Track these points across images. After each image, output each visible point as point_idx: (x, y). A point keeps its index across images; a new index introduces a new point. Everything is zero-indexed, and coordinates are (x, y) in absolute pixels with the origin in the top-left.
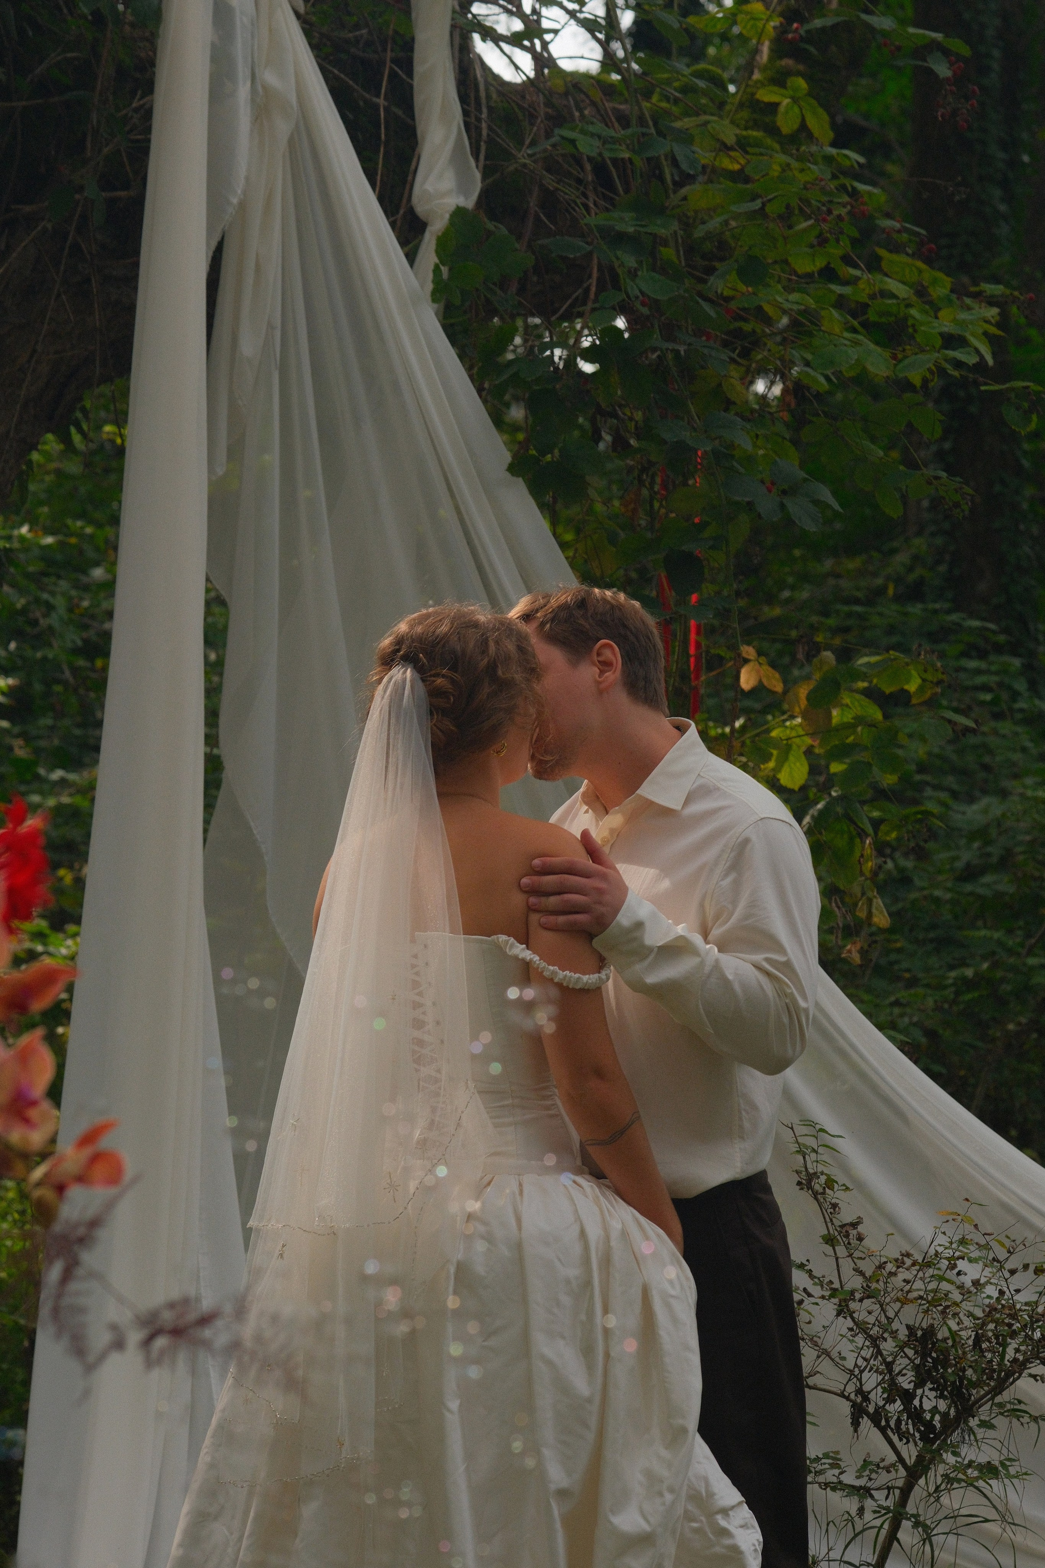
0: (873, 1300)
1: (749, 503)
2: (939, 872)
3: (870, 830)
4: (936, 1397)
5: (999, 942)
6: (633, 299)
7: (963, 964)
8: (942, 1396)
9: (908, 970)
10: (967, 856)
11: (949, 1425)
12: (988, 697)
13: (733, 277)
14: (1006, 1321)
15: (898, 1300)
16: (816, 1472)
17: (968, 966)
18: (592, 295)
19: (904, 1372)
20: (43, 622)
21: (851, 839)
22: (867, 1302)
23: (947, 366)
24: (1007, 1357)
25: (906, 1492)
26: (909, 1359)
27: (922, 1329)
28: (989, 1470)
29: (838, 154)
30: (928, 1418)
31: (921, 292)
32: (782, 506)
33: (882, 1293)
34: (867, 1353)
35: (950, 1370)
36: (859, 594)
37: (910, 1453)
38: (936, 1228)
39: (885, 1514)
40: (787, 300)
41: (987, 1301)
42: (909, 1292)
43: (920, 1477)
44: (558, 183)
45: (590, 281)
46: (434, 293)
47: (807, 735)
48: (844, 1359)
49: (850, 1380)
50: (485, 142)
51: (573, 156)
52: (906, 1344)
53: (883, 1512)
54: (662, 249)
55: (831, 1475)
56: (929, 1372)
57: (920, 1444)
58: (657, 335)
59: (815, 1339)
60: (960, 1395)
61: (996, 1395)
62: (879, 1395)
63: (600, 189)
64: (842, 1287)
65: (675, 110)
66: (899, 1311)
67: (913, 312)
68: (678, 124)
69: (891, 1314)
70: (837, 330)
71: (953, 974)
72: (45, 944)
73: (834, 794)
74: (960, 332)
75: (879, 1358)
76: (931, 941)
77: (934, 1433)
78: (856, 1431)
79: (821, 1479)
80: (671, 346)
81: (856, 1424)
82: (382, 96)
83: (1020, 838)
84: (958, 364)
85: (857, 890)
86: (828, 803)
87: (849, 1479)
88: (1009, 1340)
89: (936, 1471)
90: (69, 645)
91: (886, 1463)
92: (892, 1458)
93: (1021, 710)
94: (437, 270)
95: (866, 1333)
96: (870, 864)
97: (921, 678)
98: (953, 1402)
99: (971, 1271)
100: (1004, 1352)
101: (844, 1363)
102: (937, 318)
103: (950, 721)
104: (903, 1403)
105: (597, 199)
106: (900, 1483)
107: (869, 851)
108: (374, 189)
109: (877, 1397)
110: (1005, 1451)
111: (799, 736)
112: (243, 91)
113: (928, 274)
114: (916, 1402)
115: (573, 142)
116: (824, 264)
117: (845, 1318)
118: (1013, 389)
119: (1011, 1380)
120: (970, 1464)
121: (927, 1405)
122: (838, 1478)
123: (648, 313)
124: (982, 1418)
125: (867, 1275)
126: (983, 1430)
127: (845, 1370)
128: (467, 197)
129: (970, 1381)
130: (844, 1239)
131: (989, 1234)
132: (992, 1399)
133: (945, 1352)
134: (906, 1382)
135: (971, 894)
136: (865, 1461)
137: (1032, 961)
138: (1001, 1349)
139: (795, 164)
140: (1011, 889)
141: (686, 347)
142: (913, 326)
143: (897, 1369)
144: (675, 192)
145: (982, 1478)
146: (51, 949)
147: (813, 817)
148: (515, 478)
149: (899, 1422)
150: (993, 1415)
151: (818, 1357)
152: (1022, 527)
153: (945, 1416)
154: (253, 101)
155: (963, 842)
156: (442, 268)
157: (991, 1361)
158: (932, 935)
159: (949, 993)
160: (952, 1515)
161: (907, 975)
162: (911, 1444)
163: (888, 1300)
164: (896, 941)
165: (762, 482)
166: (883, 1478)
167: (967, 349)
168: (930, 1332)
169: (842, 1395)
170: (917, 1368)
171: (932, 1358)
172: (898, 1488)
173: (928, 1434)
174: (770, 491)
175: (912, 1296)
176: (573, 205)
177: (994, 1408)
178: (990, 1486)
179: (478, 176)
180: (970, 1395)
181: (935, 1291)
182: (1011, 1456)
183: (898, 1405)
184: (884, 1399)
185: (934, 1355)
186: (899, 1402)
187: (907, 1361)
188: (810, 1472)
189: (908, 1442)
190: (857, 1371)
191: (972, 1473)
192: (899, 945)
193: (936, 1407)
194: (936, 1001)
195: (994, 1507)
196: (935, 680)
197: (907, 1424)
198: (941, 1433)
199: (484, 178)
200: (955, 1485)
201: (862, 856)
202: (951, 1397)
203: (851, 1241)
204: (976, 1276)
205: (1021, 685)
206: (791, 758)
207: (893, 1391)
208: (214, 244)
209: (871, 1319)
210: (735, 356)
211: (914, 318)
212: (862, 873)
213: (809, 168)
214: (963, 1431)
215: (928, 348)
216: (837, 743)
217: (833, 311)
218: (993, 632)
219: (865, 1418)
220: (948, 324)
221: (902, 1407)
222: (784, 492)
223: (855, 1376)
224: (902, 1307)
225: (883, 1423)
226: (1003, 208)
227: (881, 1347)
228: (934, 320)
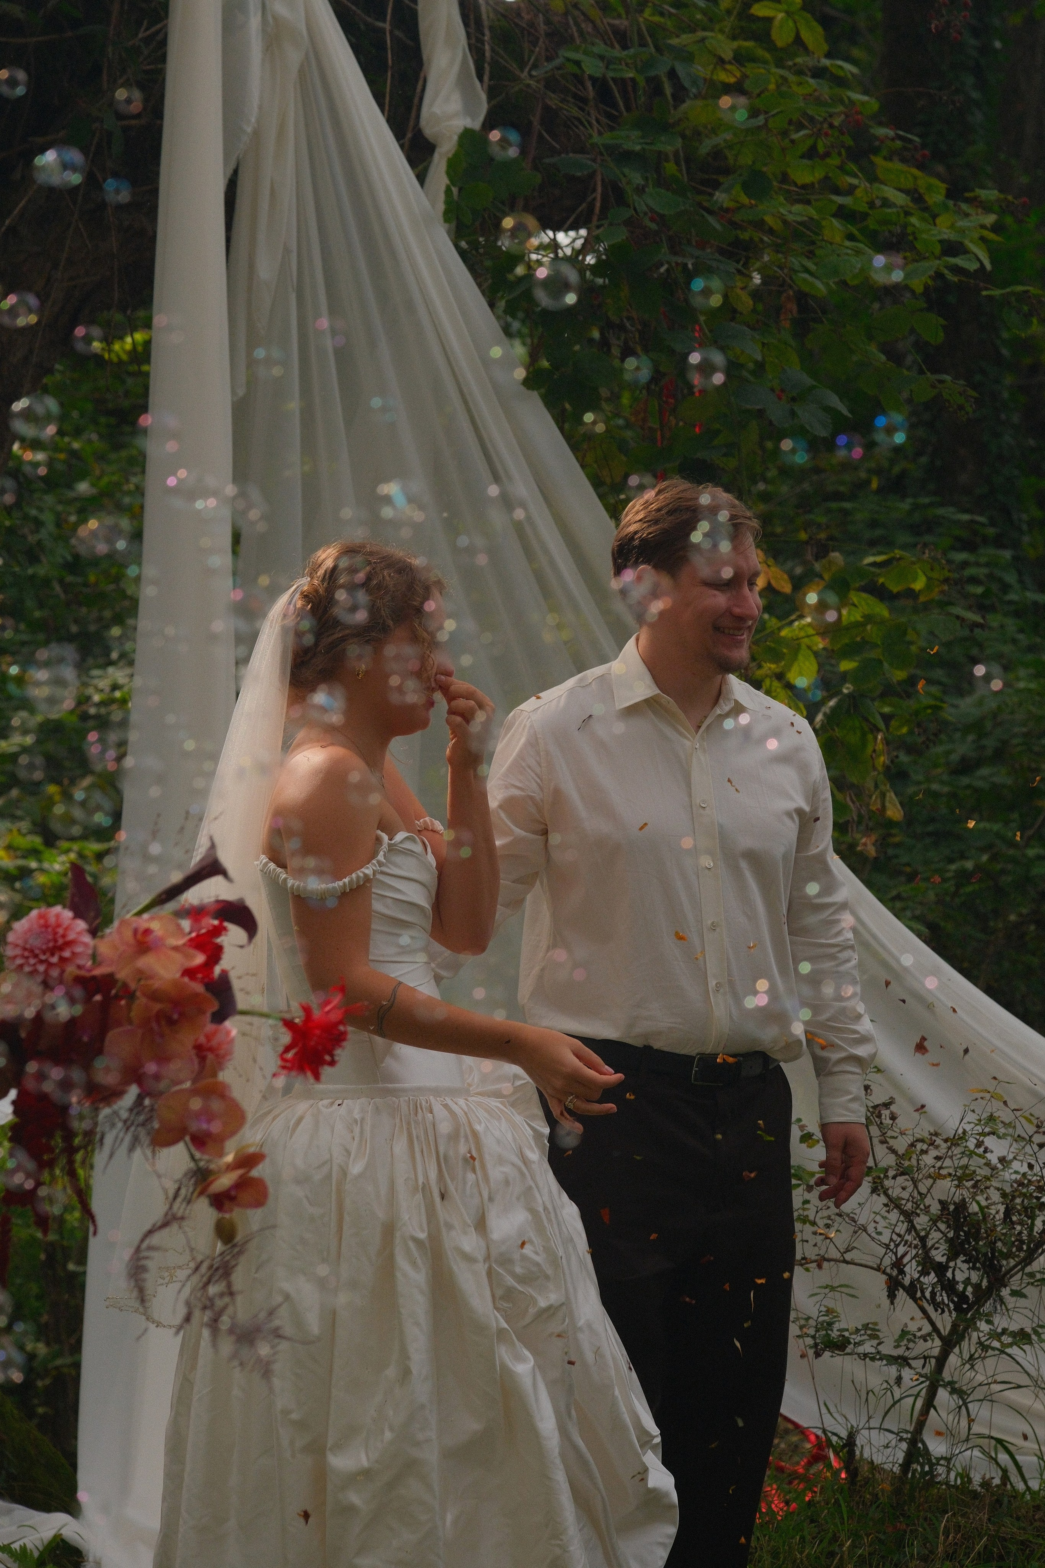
0: (907, 1177)
1: (760, 411)
2: (936, 766)
3: (882, 725)
4: (968, 1269)
5: (998, 835)
6: (641, 215)
7: (963, 856)
8: (974, 1268)
9: (908, 865)
10: (963, 748)
11: (982, 1295)
12: (979, 590)
13: (738, 191)
14: (1035, 1194)
15: (930, 1176)
16: (855, 1343)
17: (967, 858)
18: (597, 210)
19: (937, 1245)
20: (32, 539)
21: (864, 735)
22: (900, 1179)
23: (946, 272)
24: (1036, 1229)
25: (941, 1361)
26: (942, 1232)
27: (955, 1203)
28: (1022, 1337)
29: (832, 65)
30: (961, 1289)
31: (917, 197)
32: (793, 413)
33: (916, 1169)
34: (902, 1228)
35: (981, 1243)
36: (842, 489)
37: (945, 1322)
38: (965, 1106)
39: (922, 1382)
40: (790, 212)
41: (1014, 1177)
42: (940, 1168)
43: (955, 1346)
44: (561, 102)
45: (594, 195)
46: (446, 213)
47: (817, 634)
48: (880, 1233)
49: (886, 1254)
50: (489, 64)
51: (575, 76)
52: (939, 1218)
53: (922, 1379)
54: (666, 164)
55: (868, 1347)
56: (962, 1244)
57: (954, 1314)
58: (665, 249)
59: (851, 1215)
60: (992, 1265)
61: (1026, 1265)
62: (913, 1268)
63: (601, 106)
64: (876, 1165)
65: (669, 24)
66: (932, 1186)
67: (914, 220)
68: (674, 41)
69: (923, 1190)
70: (838, 239)
71: (953, 867)
72: (40, 861)
73: (845, 691)
74: (959, 239)
75: (913, 1233)
76: (929, 834)
77: (967, 1303)
78: (892, 1303)
79: (860, 1349)
80: (680, 260)
81: (892, 1296)
82: (388, 23)
83: (1016, 730)
84: (957, 270)
85: (870, 784)
86: (840, 700)
87: (887, 1349)
88: (1037, 1212)
89: (969, 1339)
90: (61, 560)
91: (923, 1332)
92: (927, 1328)
93: (1010, 602)
94: (448, 191)
95: (900, 1209)
96: (882, 759)
97: (926, 576)
98: (985, 1272)
99: (997, 1148)
100: (1033, 1224)
101: (880, 1237)
102: (935, 225)
103: (958, 617)
104: (937, 1276)
105: (598, 116)
106: (936, 1352)
107: (881, 746)
108: (383, 112)
109: (912, 1270)
110: (1036, 1320)
111: (808, 636)
112: (255, 22)
113: (923, 180)
114: (949, 1274)
115: (578, 63)
116: (823, 175)
117: (879, 1195)
118: (1013, 293)
119: (1040, 1251)
120: (1004, 1331)
121: (960, 1277)
122: (876, 1348)
123: (656, 228)
124: (1014, 1288)
125: (900, 1153)
126: (1014, 1299)
127: (881, 1244)
128: (473, 117)
129: (1000, 1251)
130: (877, 1119)
131: (1018, 1110)
132: (1023, 1269)
133: (976, 1226)
134: (939, 1256)
135: (968, 787)
136: (902, 1330)
137: (1031, 852)
138: (1029, 1221)
139: (792, 78)
140: (1009, 781)
141: (693, 261)
142: (914, 233)
143: (930, 1244)
144: (675, 107)
145: (1016, 1344)
146: (46, 865)
147: (825, 714)
148: (530, 392)
149: (933, 1294)
150: (1024, 1285)
151: (855, 1232)
152: (1003, 416)
153: (977, 1287)
154: (264, 31)
155: (958, 735)
156: (453, 189)
157: (1020, 1233)
158: (930, 828)
159: (950, 886)
160: (986, 1382)
161: (908, 869)
162: (947, 1313)
163: (920, 1176)
164: (894, 836)
165: (772, 390)
166: (921, 1347)
167: (968, 256)
168: (962, 1206)
169: (878, 1269)
170: (950, 1241)
171: (964, 1232)
172: (934, 1357)
173: (961, 1304)
174: (780, 398)
175: (944, 1172)
176: (576, 123)
177: (1025, 1277)
178: (1025, 1351)
179: (484, 97)
180: (1001, 1267)
181: (966, 1167)
182: (1041, 1323)
183: (932, 1278)
184: (918, 1272)
185: (966, 1229)
186: (933, 1275)
187: (940, 1235)
188: (850, 1343)
189: (943, 1311)
190: (892, 1246)
191: (1006, 1339)
192: (897, 839)
193: (968, 1279)
194: (937, 895)
195: (1026, 1372)
196: (942, 578)
197: (941, 1295)
198: (974, 1303)
199: (490, 98)
200: (990, 1352)
201: (874, 751)
202: (984, 1269)
203: (884, 1121)
204: (1003, 1153)
205: (1011, 578)
206: (800, 657)
207: (927, 1264)
208: (230, 172)
209: (905, 1195)
210: (739, 267)
211: (914, 226)
212: (874, 768)
213: (807, 82)
214: (995, 1301)
215: (927, 255)
216: (847, 641)
217: (833, 220)
218: (983, 525)
219: (901, 1290)
220: (947, 231)
221: (936, 1280)
222: (793, 399)
223: (891, 1250)
224: (934, 1183)
225: (919, 1294)
226: (975, 95)
227: (915, 1222)
228: (933, 227)
